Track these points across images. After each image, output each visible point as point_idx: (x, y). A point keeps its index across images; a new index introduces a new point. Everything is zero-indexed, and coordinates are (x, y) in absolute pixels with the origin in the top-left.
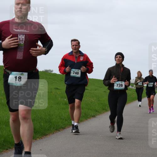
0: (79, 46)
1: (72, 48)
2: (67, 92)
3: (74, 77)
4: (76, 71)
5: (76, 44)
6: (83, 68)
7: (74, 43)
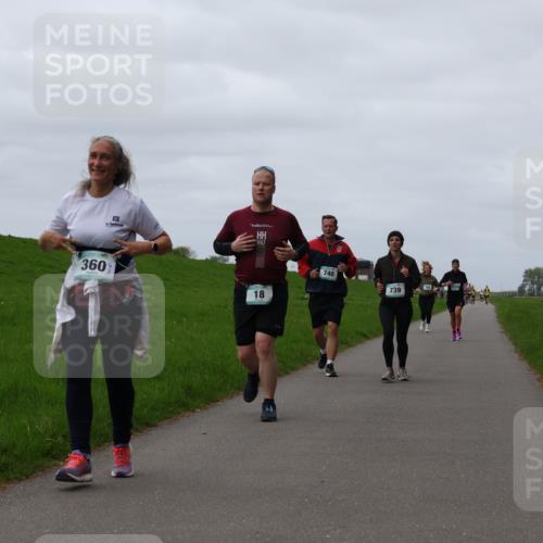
0: (336, 228)
1: (324, 231)
2: (311, 306)
3: (326, 281)
4: (330, 269)
5: (330, 223)
6: (342, 266)
7: (328, 222)
